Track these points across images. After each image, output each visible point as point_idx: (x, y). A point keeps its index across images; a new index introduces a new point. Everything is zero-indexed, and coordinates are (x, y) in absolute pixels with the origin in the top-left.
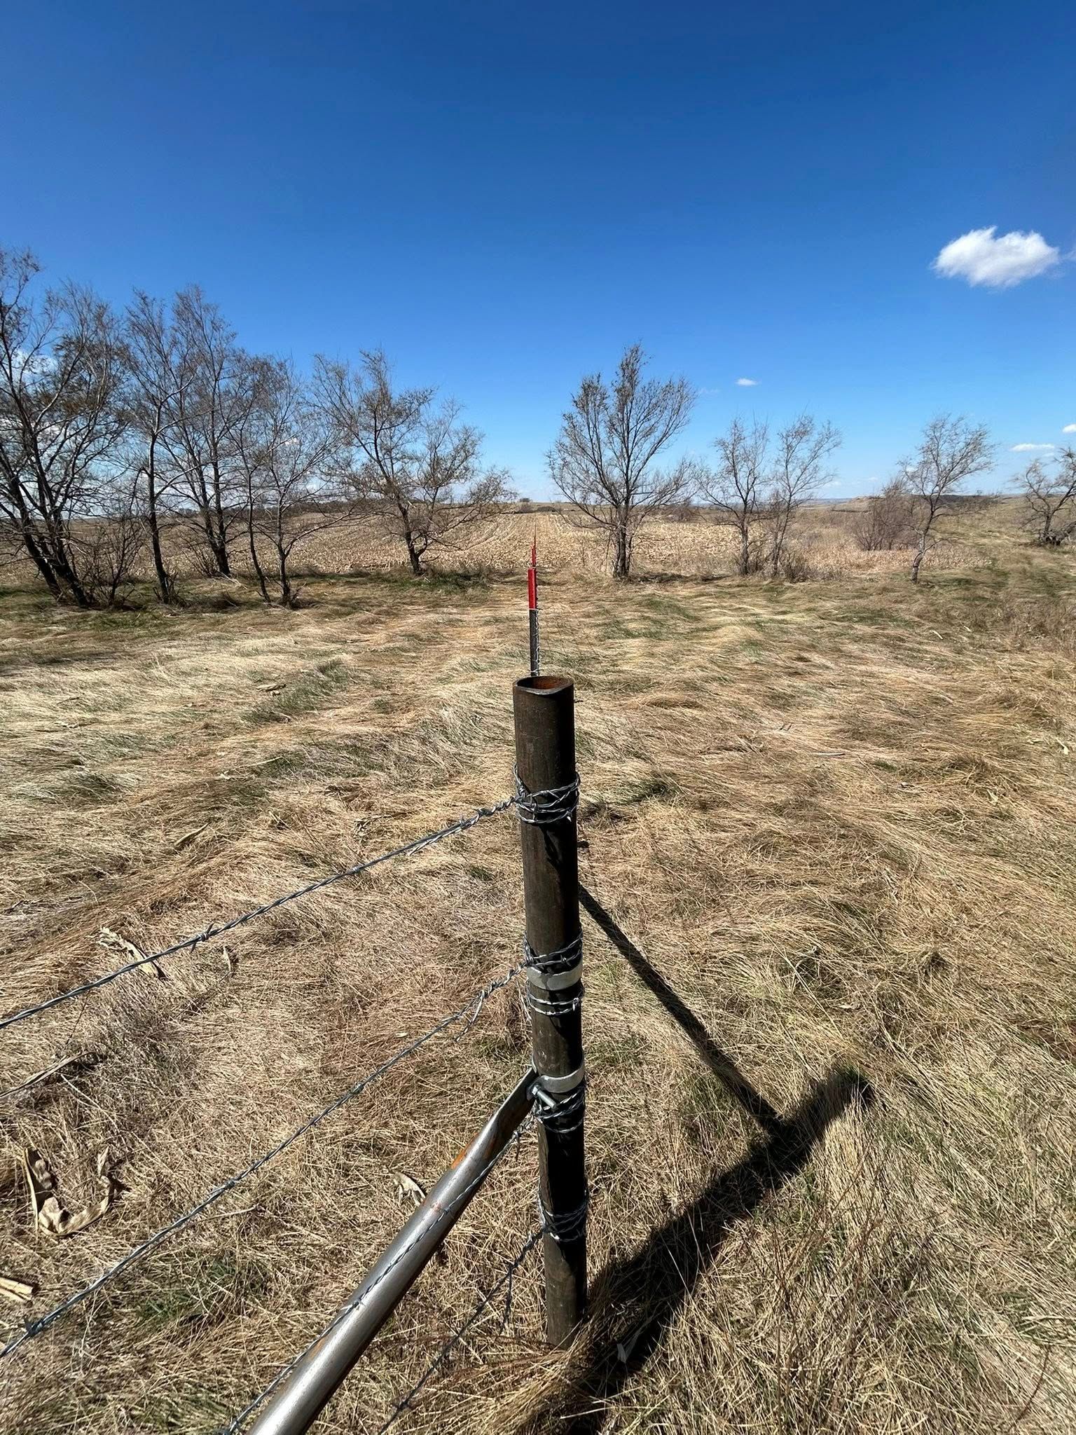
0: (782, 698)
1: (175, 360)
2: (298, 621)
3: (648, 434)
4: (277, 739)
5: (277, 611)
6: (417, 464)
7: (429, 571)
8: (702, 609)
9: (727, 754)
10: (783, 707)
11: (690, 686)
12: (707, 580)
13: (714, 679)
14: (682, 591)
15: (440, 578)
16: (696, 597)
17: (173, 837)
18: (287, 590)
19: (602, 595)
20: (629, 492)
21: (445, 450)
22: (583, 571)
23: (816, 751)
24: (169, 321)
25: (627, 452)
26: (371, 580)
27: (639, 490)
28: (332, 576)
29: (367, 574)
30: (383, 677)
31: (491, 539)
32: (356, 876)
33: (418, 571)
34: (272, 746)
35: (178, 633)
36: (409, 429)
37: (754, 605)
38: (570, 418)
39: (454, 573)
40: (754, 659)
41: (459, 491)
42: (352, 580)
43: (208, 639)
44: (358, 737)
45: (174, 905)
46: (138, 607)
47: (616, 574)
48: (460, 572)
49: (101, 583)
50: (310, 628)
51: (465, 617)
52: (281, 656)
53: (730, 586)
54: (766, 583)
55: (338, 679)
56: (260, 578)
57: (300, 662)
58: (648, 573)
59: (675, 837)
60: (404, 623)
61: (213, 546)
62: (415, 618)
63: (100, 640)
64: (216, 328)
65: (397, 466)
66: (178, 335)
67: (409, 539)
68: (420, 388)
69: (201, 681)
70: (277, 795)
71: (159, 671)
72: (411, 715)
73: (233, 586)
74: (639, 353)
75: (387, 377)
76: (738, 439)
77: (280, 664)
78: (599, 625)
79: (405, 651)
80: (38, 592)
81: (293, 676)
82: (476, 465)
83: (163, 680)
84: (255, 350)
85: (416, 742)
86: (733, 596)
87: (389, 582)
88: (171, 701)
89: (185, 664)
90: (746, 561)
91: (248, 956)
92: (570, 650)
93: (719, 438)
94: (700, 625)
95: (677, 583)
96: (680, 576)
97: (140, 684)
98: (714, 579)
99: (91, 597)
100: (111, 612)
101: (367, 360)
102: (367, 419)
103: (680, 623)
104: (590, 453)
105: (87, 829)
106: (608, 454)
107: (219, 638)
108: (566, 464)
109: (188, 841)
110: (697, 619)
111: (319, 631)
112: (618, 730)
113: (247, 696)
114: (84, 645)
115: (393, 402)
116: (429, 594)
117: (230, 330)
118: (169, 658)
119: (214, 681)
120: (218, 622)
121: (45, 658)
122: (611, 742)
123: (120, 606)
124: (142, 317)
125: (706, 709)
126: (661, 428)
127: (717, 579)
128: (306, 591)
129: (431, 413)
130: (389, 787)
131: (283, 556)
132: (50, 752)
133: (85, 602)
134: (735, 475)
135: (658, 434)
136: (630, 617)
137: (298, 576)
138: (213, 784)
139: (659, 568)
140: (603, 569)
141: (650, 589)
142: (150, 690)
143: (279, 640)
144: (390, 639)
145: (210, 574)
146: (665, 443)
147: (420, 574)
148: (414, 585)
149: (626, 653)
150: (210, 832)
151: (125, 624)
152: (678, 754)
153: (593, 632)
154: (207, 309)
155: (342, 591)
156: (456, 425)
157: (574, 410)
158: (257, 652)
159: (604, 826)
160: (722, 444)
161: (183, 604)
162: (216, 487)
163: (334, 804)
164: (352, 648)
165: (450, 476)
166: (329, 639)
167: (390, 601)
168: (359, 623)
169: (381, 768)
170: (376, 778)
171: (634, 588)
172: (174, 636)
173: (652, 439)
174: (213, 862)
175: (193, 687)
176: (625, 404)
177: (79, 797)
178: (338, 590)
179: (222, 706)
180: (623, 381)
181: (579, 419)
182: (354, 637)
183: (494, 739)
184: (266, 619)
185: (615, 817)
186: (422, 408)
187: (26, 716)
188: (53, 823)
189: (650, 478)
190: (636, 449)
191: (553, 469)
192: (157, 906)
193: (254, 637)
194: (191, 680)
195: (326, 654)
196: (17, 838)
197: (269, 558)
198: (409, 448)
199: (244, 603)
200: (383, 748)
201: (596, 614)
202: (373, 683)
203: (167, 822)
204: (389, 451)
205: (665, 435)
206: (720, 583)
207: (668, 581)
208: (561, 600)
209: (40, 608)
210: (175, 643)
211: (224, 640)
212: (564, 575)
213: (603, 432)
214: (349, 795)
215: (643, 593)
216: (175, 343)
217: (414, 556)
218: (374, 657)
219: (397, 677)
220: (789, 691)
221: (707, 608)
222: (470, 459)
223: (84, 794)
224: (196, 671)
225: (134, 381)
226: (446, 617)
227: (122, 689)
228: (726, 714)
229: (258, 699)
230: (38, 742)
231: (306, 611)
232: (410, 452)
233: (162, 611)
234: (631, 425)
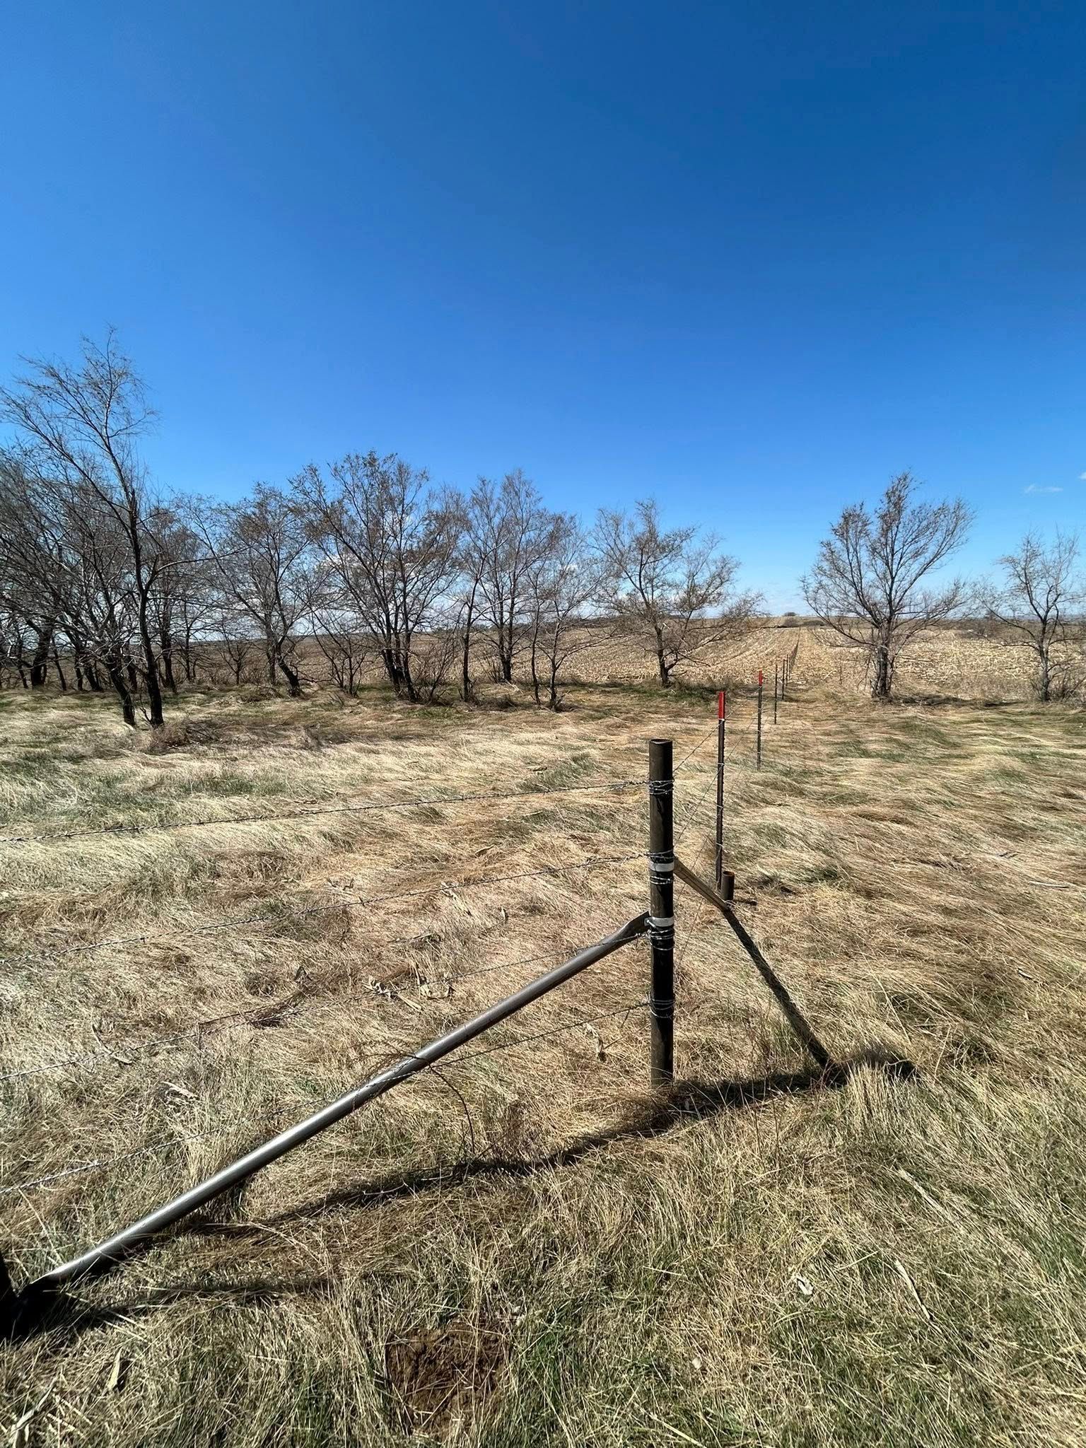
0: (1018, 829)
1: (496, 520)
2: (559, 721)
3: (917, 554)
4: (538, 802)
5: (544, 713)
6: (674, 591)
7: (677, 685)
8: (969, 736)
9: (921, 865)
10: (1014, 838)
11: (909, 805)
12: (989, 705)
13: (938, 802)
14: (953, 715)
15: (686, 691)
16: (968, 723)
17: (474, 848)
18: (554, 696)
19: (853, 714)
20: (892, 612)
21: (701, 579)
22: (839, 689)
23: (1033, 880)
24: (498, 493)
25: (891, 573)
26: (624, 690)
27: (906, 609)
28: (591, 685)
29: (621, 685)
30: (620, 769)
31: (747, 653)
32: (582, 889)
33: (666, 684)
34: (536, 805)
35: (474, 725)
36: (671, 561)
37: (1043, 736)
38: (829, 544)
39: (700, 687)
40: (999, 789)
41: (711, 612)
42: (607, 689)
43: (494, 730)
44: (594, 806)
45: (475, 883)
46: (447, 704)
47: (874, 695)
48: (707, 686)
49: (426, 685)
50: (569, 727)
51: (702, 728)
52: (545, 747)
53: (1021, 713)
54: (1073, 712)
55: (585, 768)
56: (535, 685)
57: (558, 753)
58: (918, 694)
59: (833, 913)
60: (645, 728)
61: (502, 657)
62: (656, 725)
63: (423, 725)
64: (528, 495)
65: (657, 592)
66: (502, 503)
67: (660, 654)
68: (684, 527)
69: (490, 759)
70: (537, 835)
71: (463, 750)
72: (636, 797)
73: (513, 690)
74: (908, 480)
75: (656, 521)
76: (1032, 555)
77: (545, 753)
78: (837, 744)
79: (642, 752)
80: (385, 688)
81: (553, 762)
82: (730, 591)
83: (466, 756)
84: (554, 509)
85: (637, 816)
86: (1016, 724)
87: (639, 692)
88: (471, 770)
89: (479, 747)
90: (1046, 686)
91: (514, 916)
92: (796, 763)
93: (1007, 555)
94: (955, 752)
95: (949, 707)
96: (955, 700)
97: (452, 757)
98: (1002, 704)
99: (418, 695)
100: (429, 706)
101: (641, 508)
102: (636, 554)
103: (931, 748)
104: (849, 576)
105: (429, 837)
106: (869, 576)
107: (502, 730)
108: (821, 586)
109: (483, 852)
110: (955, 746)
111: (575, 730)
112: (813, 830)
113: (520, 773)
114: (415, 728)
115: (659, 539)
116: (673, 704)
117: (539, 496)
118: (468, 741)
119: (499, 760)
120: (501, 719)
121: (392, 735)
122: (804, 838)
123: (435, 701)
124: (481, 494)
125: (916, 827)
126: (932, 549)
127: (1007, 704)
128: (569, 697)
129: (692, 547)
130: (612, 842)
131: (555, 668)
132: (405, 793)
133: (414, 698)
134: (1030, 593)
135: (929, 555)
136: (874, 740)
137: (563, 684)
138: (498, 822)
139: (932, 690)
140: (861, 688)
141: (911, 711)
142: (457, 762)
143: (545, 735)
144: (631, 741)
145: (497, 680)
146: (937, 563)
147: (667, 687)
148: (661, 696)
149: (852, 770)
150: (496, 850)
151: (438, 716)
152: (867, 857)
153: (826, 750)
154: (524, 484)
155: (597, 699)
156: (715, 555)
157: (833, 538)
158: (529, 742)
159: (772, 894)
160: (1013, 562)
161: (477, 703)
162: (511, 613)
163: (573, 846)
164: (599, 746)
165: (703, 601)
166: (583, 737)
167: (637, 709)
168: (608, 726)
169: (608, 829)
170: (604, 835)
171: (891, 709)
172: (471, 726)
173: (922, 560)
174: (497, 865)
175: (484, 763)
176: (889, 528)
177: (424, 818)
178: (593, 697)
179: (503, 777)
180: (888, 507)
181: (838, 545)
182: (602, 737)
183: (700, 823)
184: (535, 718)
185: (785, 890)
186: (684, 544)
187: (390, 770)
188: (412, 829)
189: (920, 597)
190: (902, 570)
191: (806, 592)
192: (467, 880)
193: (527, 731)
194: (484, 758)
195: (578, 748)
196: (396, 834)
197: (544, 668)
198: (669, 577)
199: (521, 705)
200: (611, 816)
201: (837, 733)
202: (612, 773)
203: (471, 840)
204: (651, 581)
205: (937, 555)
206: (1009, 709)
207: (939, 704)
208: (806, 717)
209: (386, 700)
210: (472, 731)
211: (506, 732)
212: (816, 693)
213: (864, 555)
214: (584, 842)
215: (902, 715)
216: (498, 509)
217: (664, 671)
218: (615, 754)
219: (632, 770)
220: (1032, 824)
221: (975, 735)
222: (726, 585)
223: (427, 816)
224: (487, 752)
225: (468, 538)
226: (683, 726)
227: (442, 759)
228: (938, 833)
229: (527, 775)
230: (400, 785)
231: (567, 714)
232: (670, 581)
233: (463, 707)
234: (896, 548)
